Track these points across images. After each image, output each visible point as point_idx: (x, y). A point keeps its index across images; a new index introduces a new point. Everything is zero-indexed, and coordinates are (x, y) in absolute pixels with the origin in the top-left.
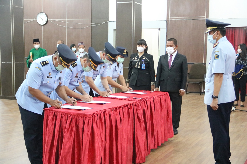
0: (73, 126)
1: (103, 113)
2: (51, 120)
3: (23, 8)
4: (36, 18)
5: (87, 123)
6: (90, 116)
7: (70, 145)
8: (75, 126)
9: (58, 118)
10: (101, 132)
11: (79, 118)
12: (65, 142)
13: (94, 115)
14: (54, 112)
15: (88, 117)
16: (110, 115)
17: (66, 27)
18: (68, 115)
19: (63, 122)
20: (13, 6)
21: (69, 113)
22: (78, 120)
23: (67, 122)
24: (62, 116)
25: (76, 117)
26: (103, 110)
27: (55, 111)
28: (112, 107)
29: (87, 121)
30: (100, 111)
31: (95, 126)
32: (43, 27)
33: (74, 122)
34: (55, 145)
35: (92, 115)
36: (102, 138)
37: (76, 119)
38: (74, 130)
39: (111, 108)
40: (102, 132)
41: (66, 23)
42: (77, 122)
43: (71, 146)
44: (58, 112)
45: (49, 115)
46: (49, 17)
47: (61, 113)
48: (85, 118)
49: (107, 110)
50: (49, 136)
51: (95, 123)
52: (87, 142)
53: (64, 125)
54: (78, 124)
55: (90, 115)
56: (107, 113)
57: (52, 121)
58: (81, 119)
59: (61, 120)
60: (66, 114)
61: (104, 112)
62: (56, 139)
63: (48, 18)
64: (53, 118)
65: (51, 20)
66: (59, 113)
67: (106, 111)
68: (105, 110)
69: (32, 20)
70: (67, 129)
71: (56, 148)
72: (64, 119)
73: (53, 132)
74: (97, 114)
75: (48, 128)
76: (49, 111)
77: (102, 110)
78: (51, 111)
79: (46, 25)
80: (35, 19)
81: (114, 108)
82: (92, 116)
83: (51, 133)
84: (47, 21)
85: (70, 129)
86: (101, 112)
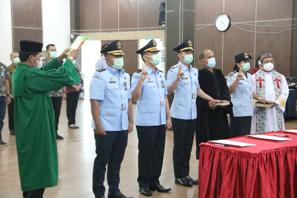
0: (234, 167)
1: (274, 153)
2: (208, 158)
3: (195, 11)
4: (215, 22)
5: (251, 165)
6: (255, 156)
7: (230, 191)
8: (236, 168)
9: (216, 156)
10: (271, 178)
11: (242, 158)
12: (223, 187)
13: (260, 154)
14: (211, 149)
15: (253, 157)
16: (286, 156)
17: (255, 32)
18: (229, 153)
19: (222, 161)
20: (183, 10)
21: (229, 151)
22: (240, 160)
23: (227, 161)
24: (221, 154)
25: (238, 157)
26: (275, 149)
27: (212, 147)
28: (290, 146)
29: (252, 163)
30: (271, 150)
31: (262, 169)
32: (224, 33)
33: (235, 162)
34: (212, 191)
35: (257, 155)
36: (273, 186)
37: (238, 159)
38: (235, 173)
39: (287, 147)
40: (273, 178)
41: (255, 26)
42: (239, 162)
43: (231, 193)
44: (216, 148)
45: (206, 153)
46: (232, 19)
47: (219, 150)
48: (250, 158)
49: (282, 149)
50: (205, 178)
51: (262, 166)
52: (251, 190)
53: (223, 166)
54: (240, 166)
55: (256, 154)
56: (281, 153)
57: (208, 160)
58: (244, 159)
59: (219, 159)
60: (225, 152)
61: (277, 152)
62: (213, 182)
63: (230, 21)
64: (210, 156)
65: (235, 24)
66: (217, 150)
67: (280, 151)
68: (278, 149)
69: (210, 25)
70: (226, 170)
71: (213, 194)
72: (223, 158)
73: (209, 173)
74: (265, 154)
75: (204, 169)
76: (205, 147)
77: (273, 150)
78: (207, 147)
79: (227, 31)
80: (213, 23)
81: (293, 148)
82: (259, 156)
83: (207, 175)
84: (230, 24)
85: (230, 172)
86: (272, 152)
